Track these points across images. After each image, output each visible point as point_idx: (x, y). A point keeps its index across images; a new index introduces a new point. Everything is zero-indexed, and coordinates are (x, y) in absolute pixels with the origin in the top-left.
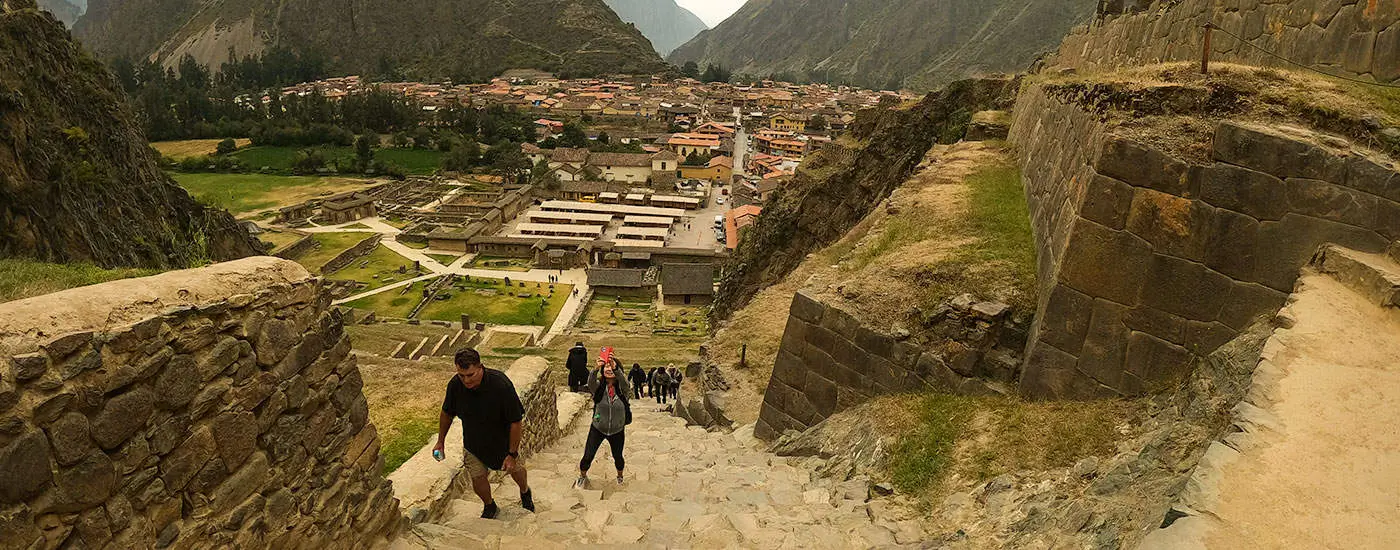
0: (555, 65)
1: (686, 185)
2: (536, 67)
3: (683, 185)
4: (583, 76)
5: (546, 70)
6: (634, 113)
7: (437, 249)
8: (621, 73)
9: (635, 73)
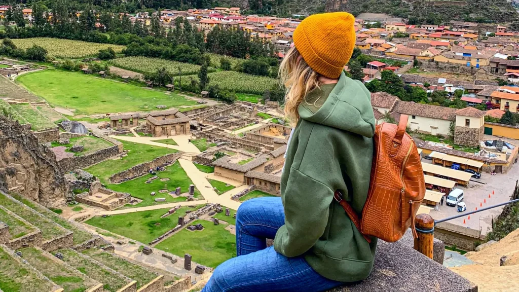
0: (405, 11)
1: (491, 145)
2: (387, 13)
3: (487, 144)
4: (430, 22)
5: (397, 15)
6: (464, 62)
7: (219, 175)
8: (468, 21)
9: (479, 21)
